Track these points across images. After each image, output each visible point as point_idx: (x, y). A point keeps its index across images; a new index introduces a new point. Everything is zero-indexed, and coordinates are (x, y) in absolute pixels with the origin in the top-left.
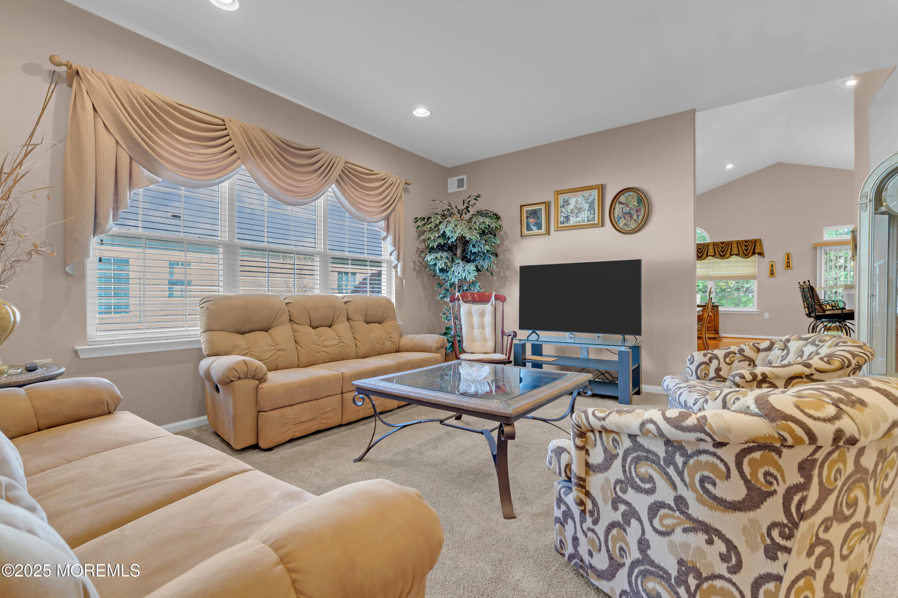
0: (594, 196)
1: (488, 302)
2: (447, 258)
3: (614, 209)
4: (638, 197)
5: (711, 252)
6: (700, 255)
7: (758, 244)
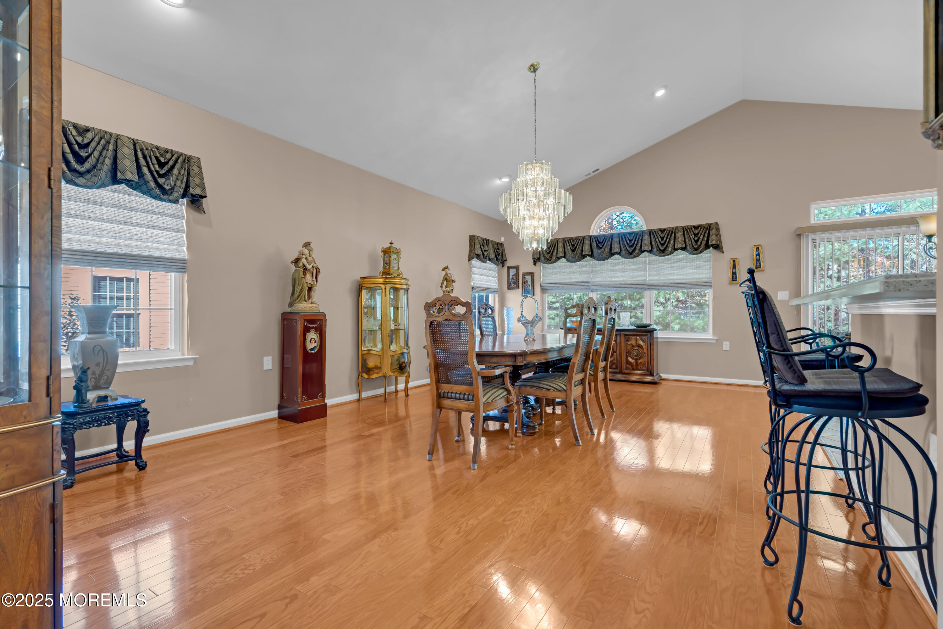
5: (646, 247)
6: (630, 250)
7: (713, 230)
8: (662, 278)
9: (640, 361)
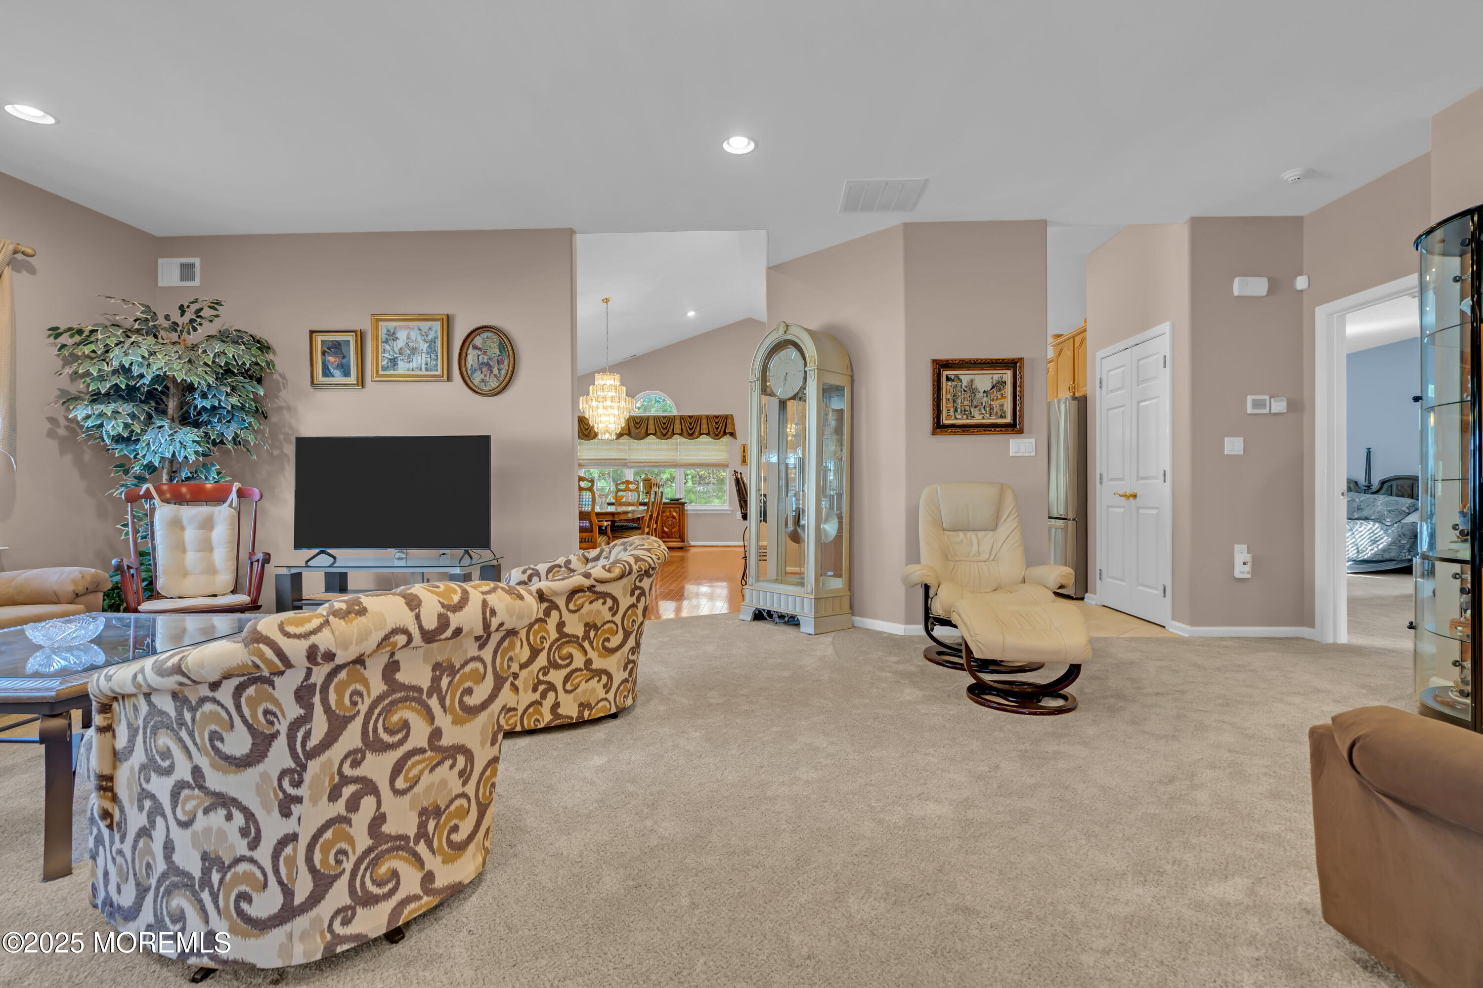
0: (436, 332)
1: (224, 501)
2: (133, 416)
3: (466, 355)
4: (500, 342)
5: (678, 429)
6: (664, 432)
7: (729, 421)
8: (691, 458)
9: (673, 530)
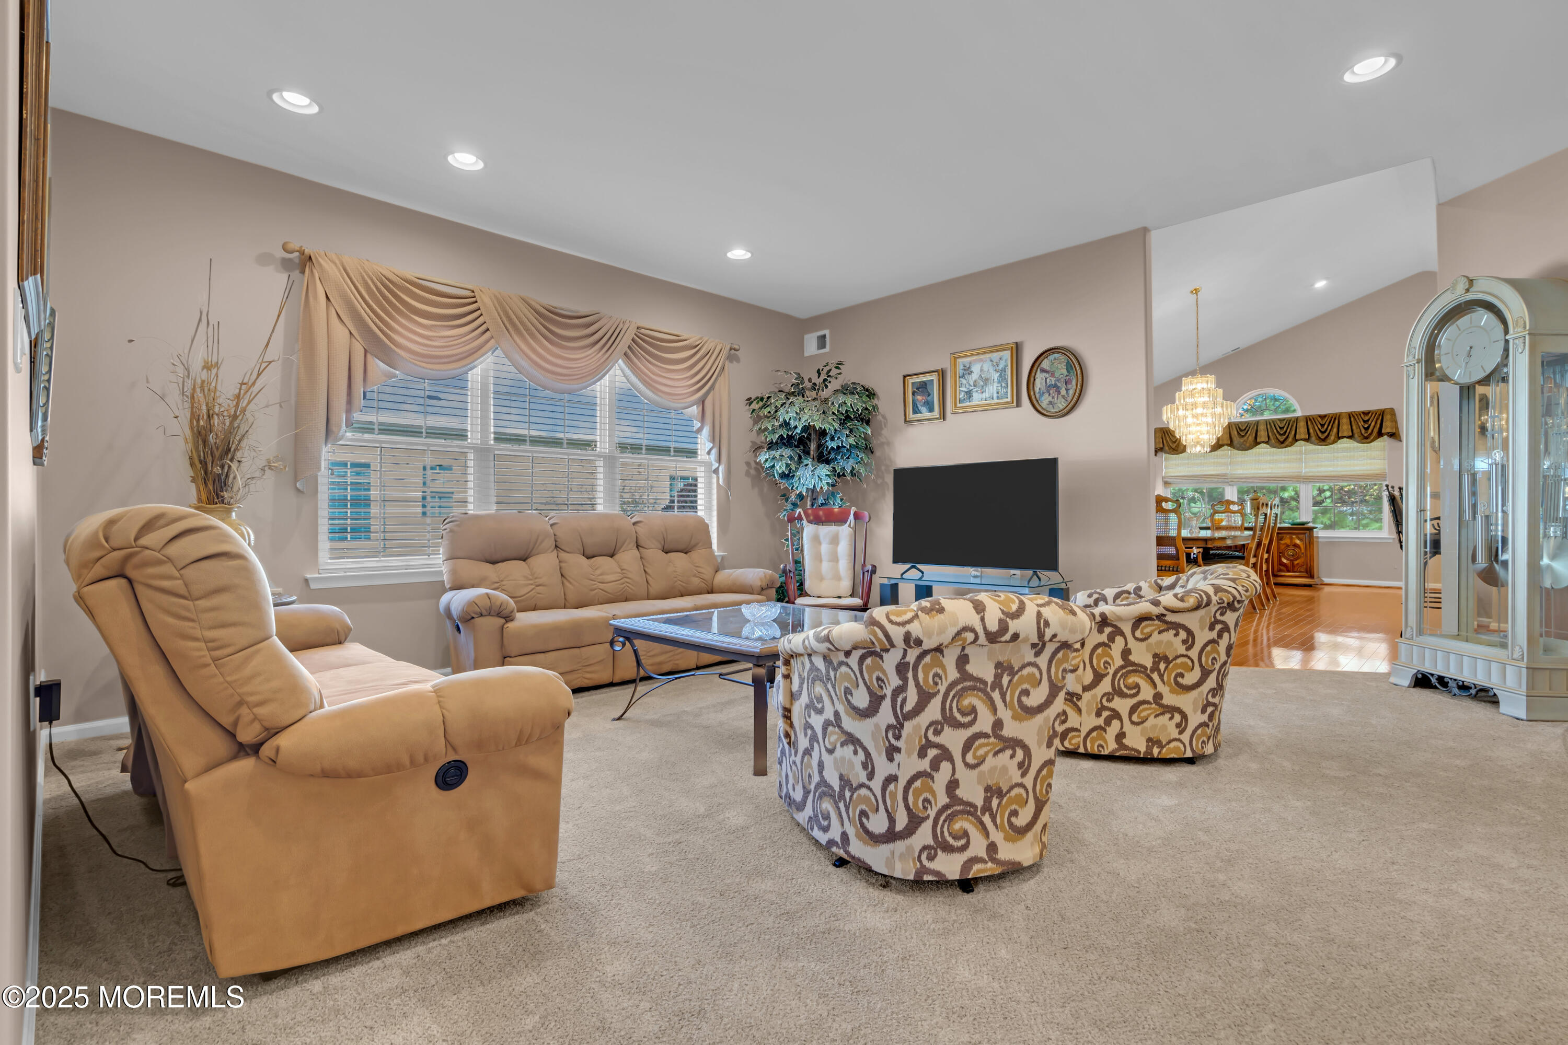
0: (1006, 360)
1: (845, 523)
2: (791, 458)
3: (1034, 380)
4: (1068, 362)
5: (1302, 435)
